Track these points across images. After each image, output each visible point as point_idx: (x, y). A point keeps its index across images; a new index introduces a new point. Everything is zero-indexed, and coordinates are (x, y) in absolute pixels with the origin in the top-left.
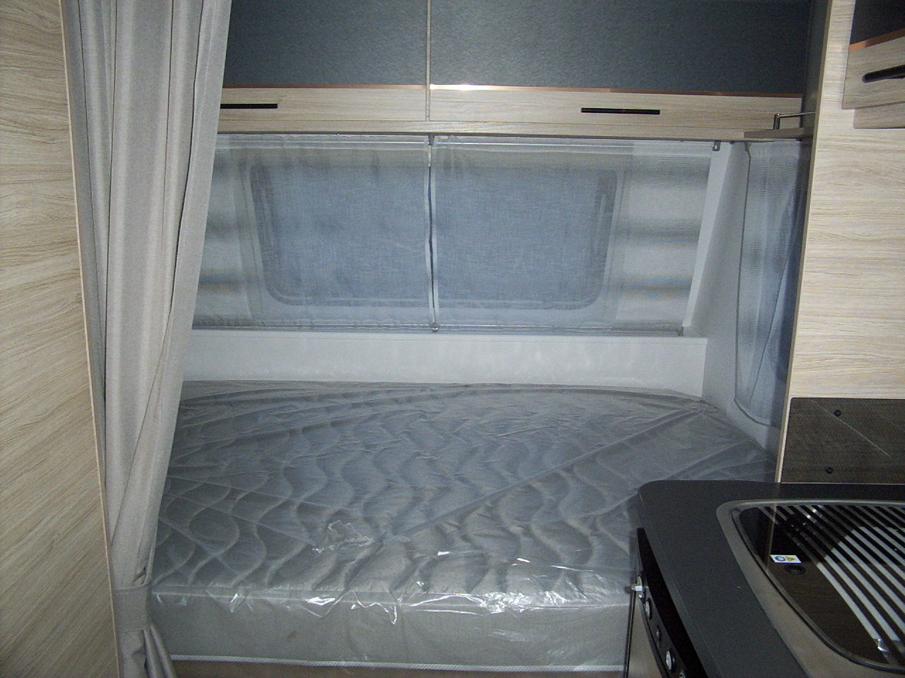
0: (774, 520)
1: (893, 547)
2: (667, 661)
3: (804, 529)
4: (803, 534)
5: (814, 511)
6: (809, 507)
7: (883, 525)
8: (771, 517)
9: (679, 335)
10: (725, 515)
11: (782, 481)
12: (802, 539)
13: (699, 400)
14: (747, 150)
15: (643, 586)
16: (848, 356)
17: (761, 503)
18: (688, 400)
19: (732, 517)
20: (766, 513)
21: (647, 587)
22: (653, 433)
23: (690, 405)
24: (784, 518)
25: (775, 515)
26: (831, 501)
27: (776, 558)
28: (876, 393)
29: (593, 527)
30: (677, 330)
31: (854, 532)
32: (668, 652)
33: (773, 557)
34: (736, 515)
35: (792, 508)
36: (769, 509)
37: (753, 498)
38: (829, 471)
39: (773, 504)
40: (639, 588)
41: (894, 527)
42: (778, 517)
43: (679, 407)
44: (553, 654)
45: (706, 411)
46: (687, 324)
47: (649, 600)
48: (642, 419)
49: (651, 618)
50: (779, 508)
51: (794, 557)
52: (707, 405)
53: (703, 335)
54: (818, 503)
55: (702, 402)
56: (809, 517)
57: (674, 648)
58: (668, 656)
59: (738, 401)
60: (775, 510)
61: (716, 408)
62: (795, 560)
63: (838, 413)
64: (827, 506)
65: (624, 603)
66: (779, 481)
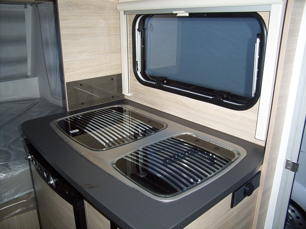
0: (69, 122)
1: (104, 119)
2: (45, 175)
3: (79, 122)
4: (79, 123)
5: (81, 116)
6: (79, 116)
7: (100, 115)
8: (68, 122)
9: (27, 78)
10: (54, 124)
11: (69, 111)
12: (79, 125)
13: (39, 98)
14: (37, 6)
15: (31, 156)
16: (81, 66)
17: (64, 118)
18: (35, 99)
19: (56, 125)
20: (66, 120)
21: (33, 156)
22: (25, 112)
23: (36, 101)
24: (72, 121)
25: (69, 121)
26: (85, 112)
27: (72, 132)
28: (91, 76)
29: (9, 147)
30: (26, 76)
31: (93, 119)
32: (44, 172)
33: (71, 132)
34: (57, 124)
35: (73, 117)
36: (66, 119)
37: (61, 118)
38: (83, 104)
39: (68, 118)
40: (30, 157)
41: (103, 114)
42: (70, 121)
43: (33, 102)
44: (5, 195)
45: (42, 101)
46: (29, 74)
47: (34, 159)
48: (19, 109)
49: (36, 165)
50: (70, 118)
51: (77, 130)
52: (42, 99)
53: (36, 76)
54: (81, 114)
55: (40, 99)
56: (80, 118)
57: (45, 170)
58: (45, 173)
59: (52, 95)
60: (69, 119)
61: (46, 100)
62: (77, 131)
63: (81, 85)
64: (84, 114)
65: (27, 168)
66: (68, 111)
